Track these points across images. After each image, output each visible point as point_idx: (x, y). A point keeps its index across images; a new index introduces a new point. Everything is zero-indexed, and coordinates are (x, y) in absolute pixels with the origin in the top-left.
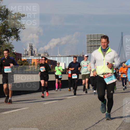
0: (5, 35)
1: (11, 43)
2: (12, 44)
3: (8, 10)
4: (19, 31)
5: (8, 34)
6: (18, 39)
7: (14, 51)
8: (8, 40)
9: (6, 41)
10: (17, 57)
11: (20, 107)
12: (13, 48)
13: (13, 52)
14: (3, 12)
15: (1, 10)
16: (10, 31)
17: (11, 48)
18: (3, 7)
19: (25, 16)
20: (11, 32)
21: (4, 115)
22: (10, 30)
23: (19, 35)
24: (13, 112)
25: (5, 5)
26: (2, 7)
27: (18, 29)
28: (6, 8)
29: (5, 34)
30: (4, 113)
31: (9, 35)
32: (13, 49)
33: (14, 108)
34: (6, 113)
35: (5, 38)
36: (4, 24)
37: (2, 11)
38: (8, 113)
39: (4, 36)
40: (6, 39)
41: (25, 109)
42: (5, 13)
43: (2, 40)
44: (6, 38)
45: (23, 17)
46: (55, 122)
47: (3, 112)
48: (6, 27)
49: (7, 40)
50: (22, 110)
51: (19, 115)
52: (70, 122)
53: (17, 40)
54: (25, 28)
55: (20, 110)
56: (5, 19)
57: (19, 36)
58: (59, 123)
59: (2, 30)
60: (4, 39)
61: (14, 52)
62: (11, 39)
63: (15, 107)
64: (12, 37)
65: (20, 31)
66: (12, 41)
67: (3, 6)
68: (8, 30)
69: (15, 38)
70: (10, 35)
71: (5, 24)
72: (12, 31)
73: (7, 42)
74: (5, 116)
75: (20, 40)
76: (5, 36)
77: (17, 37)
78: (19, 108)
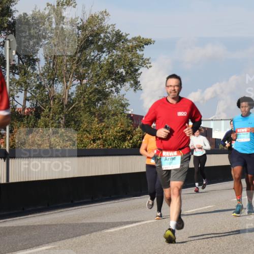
0: (112, 81)
1: (124, 95)
2: (125, 97)
3: (121, 33)
4: (139, 72)
5: (119, 78)
6: (137, 88)
7: (129, 110)
8: (117, 91)
9: (114, 91)
10: (135, 122)
11: (140, 220)
12: (128, 104)
13: (127, 112)
14: (111, 38)
15: (106, 32)
16: (122, 72)
17: (123, 106)
18: (111, 27)
19: (151, 44)
20: (124, 74)
21: (110, 234)
22: (122, 70)
23: (139, 80)
24: (126, 229)
25: (114, 24)
26: (108, 28)
27: (137, 68)
28: (116, 29)
29: (112, 79)
30: (109, 231)
31: (120, 81)
32: (127, 108)
33: (128, 220)
34: (112, 230)
35: (112, 87)
36: (111, 60)
37: (109, 35)
38: (116, 231)
39: (110, 82)
40: (113, 89)
41: (150, 223)
42: (113, 38)
43: (107, 90)
44: (115, 87)
45: (147, 44)
46: (209, 248)
47: (107, 229)
48: (115, 65)
49: (116, 89)
50: (143, 225)
51: (137, 235)
52: (238, 248)
53: (135, 90)
54: (150, 67)
55: (140, 225)
56: (114, 51)
57: (139, 82)
58: (217, 250)
59: (107, 71)
60: (110, 89)
61: (130, 113)
62: (123, 88)
63: (131, 220)
64: (125, 83)
65: (141, 73)
66: (125, 91)
67: (110, 24)
68: (118, 72)
69: (132, 85)
70: (122, 80)
71: (113, 61)
72: (127, 73)
73: (115, 94)
74: (111, 237)
75: (141, 90)
76: (112, 83)
77: (136, 85)
78: (137, 220)
